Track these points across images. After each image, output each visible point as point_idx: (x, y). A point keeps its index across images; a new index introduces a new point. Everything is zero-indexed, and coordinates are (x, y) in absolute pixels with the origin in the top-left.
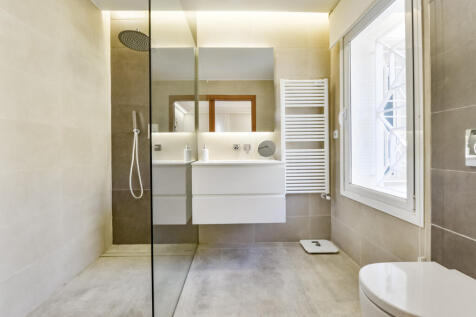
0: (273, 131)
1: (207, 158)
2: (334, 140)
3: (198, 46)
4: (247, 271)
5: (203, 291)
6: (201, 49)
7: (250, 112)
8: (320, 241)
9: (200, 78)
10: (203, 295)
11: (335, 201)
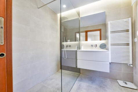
0: (105, 40)
1: (83, 49)
2: (135, 42)
3: (80, 17)
4: (94, 86)
5: (79, 88)
6: (81, 18)
7: (99, 34)
8: (127, 82)
9: (81, 26)
10: (79, 89)
11: (136, 67)
